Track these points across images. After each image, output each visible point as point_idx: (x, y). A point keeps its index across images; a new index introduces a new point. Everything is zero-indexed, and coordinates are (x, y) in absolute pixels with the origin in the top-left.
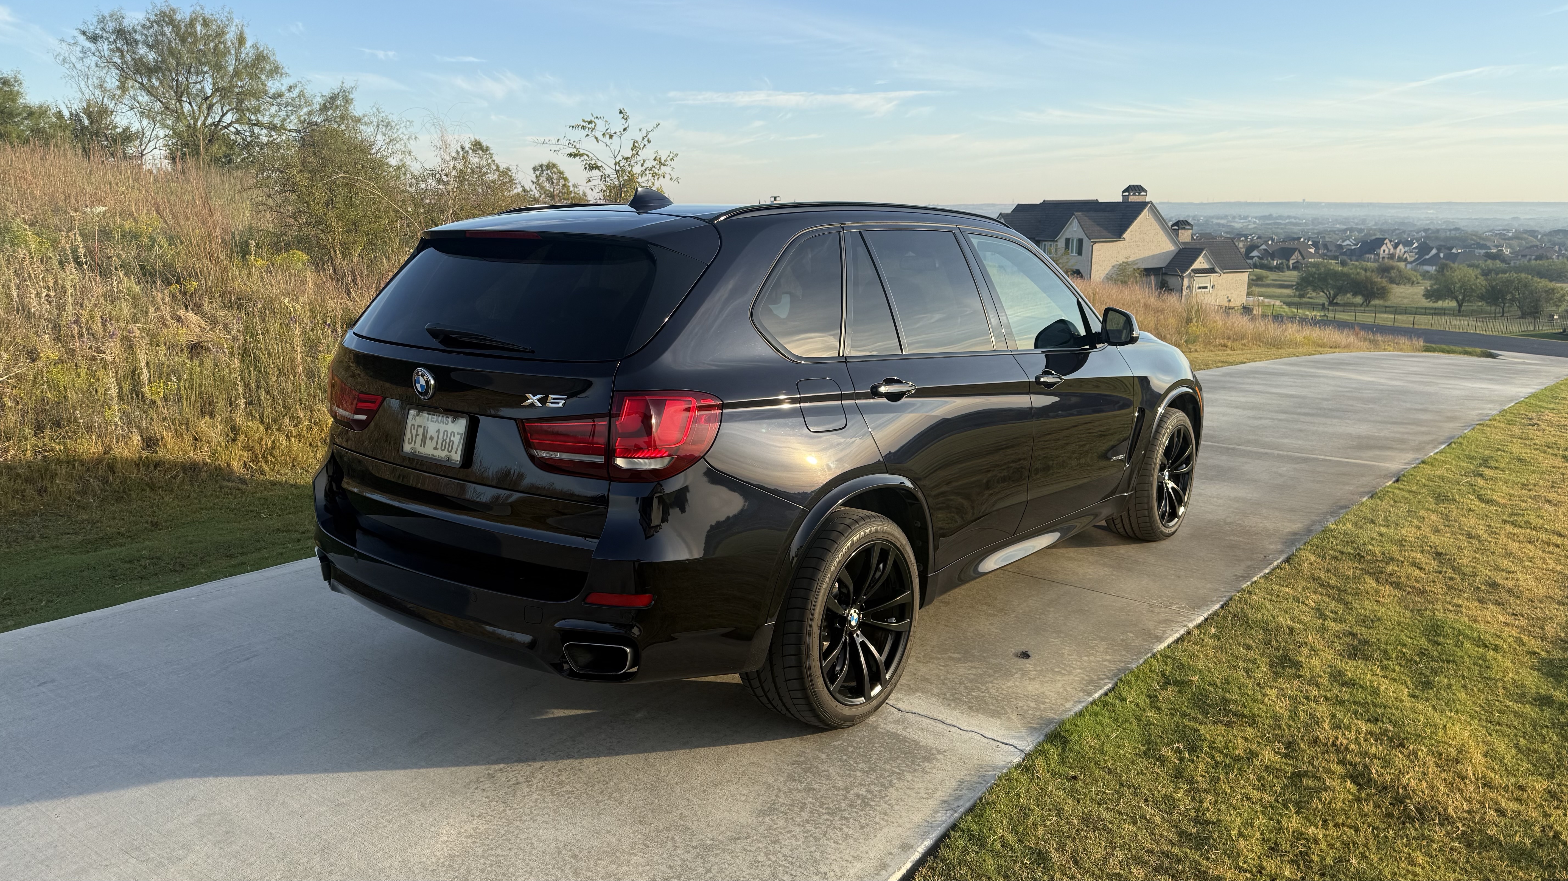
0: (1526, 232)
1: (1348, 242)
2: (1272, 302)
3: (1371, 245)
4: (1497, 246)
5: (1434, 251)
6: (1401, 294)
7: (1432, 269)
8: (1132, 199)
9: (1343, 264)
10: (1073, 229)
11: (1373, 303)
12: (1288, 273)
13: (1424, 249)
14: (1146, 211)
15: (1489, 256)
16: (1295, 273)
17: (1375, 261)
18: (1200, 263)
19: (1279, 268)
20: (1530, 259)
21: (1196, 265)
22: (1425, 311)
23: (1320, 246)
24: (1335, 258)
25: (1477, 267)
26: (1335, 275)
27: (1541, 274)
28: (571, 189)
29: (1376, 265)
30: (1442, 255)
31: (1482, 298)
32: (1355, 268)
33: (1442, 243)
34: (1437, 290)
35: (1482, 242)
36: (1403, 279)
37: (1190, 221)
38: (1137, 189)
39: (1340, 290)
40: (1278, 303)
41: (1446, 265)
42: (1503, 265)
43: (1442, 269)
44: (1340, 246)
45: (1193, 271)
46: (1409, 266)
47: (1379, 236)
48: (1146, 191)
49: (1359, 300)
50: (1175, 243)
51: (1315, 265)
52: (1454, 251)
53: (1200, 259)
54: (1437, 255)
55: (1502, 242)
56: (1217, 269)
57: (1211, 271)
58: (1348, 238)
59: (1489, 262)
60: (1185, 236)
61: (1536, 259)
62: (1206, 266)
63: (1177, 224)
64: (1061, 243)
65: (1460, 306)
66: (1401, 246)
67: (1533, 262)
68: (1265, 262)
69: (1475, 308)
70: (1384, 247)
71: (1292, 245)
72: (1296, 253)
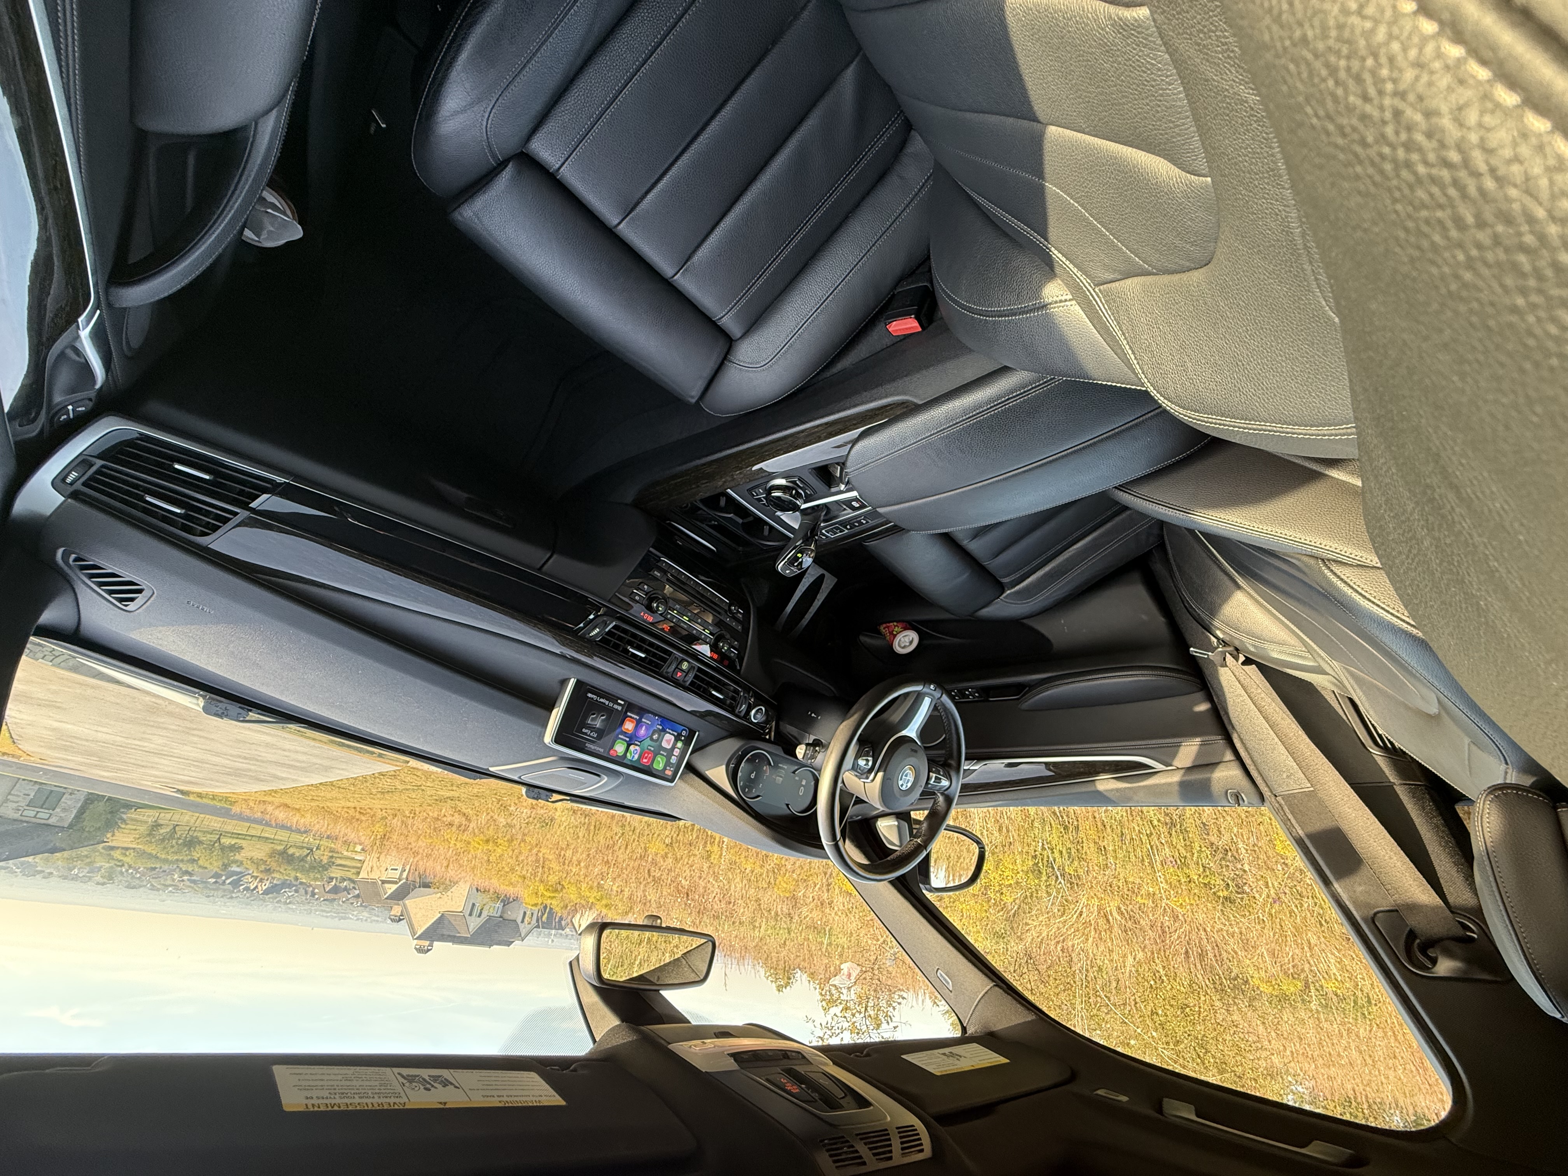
0: (158, 890)
1: (290, 894)
2: (349, 854)
3: (274, 890)
4: (183, 881)
5: (228, 881)
6: (258, 851)
7: (234, 868)
8: (427, 943)
9: (296, 879)
10: (474, 923)
11: (282, 847)
12: (338, 876)
13: (236, 884)
14: (419, 933)
15: (190, 874)
16: (332, 875)
17: (273, 878)
18: (391, 888)
19: (344, 880)
20: (161, 868)
21: (394, 887)
22: (243, 837)
23: (310, 894)
24: (301, 883)
25: (200, 867)
26: (303, 870)
27: (150, 856)
28: (818, 987)
29: (273, 875)
30: (224, 878)
31: (200, 843)
32: (289, 873)
33: (221, 887)
34: (232, 851)
35: (192, 885)
36: (256, 863)
37: (389, 921)
38: (421, 950)
39: (302, 859)
40: (345, 853)
41: (222, 870)
42: (181, 865)
43: (225, 866)
44: (296, 891)
45: (396, 883)
46: (250, 872)
47: (267, 897)
48: (416, 949)
49: (291, 851)
50: (405, 905)
51: (316, 879)
52: (214, 880)
53: (389, 892)
54: (227, 879)
55: (178, 884)
56: (380, 883)
57: (383, 882)
58: (289, 897)
59: (190, 869)
60: (397, 910)
61: (156, 868)
62: (387, 886)
63: (400, 920)
64: (485, 914)
65: (219, 838)
66: (252, 888)
67: (158, 866)
68: (352, 885)
69: (209, 836)
70: (264, 888)
71: (332, 896)
72: (327, 890)
